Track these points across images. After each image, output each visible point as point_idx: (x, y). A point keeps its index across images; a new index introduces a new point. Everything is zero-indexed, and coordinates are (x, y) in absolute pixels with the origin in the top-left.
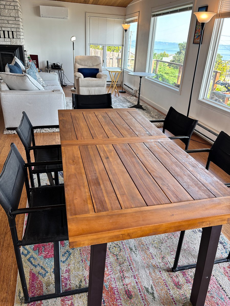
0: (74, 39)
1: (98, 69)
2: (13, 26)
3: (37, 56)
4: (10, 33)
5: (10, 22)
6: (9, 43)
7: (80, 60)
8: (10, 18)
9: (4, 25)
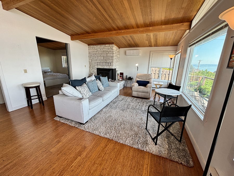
0: (137, 65)
1: (149, 82)
2: (111, 60)
3: (123, 73)
4: (109, 63)
5: (110, 59)
6: (108, 68)
7: (139, 76)
8: (110, 57)
9: (107, 60)
